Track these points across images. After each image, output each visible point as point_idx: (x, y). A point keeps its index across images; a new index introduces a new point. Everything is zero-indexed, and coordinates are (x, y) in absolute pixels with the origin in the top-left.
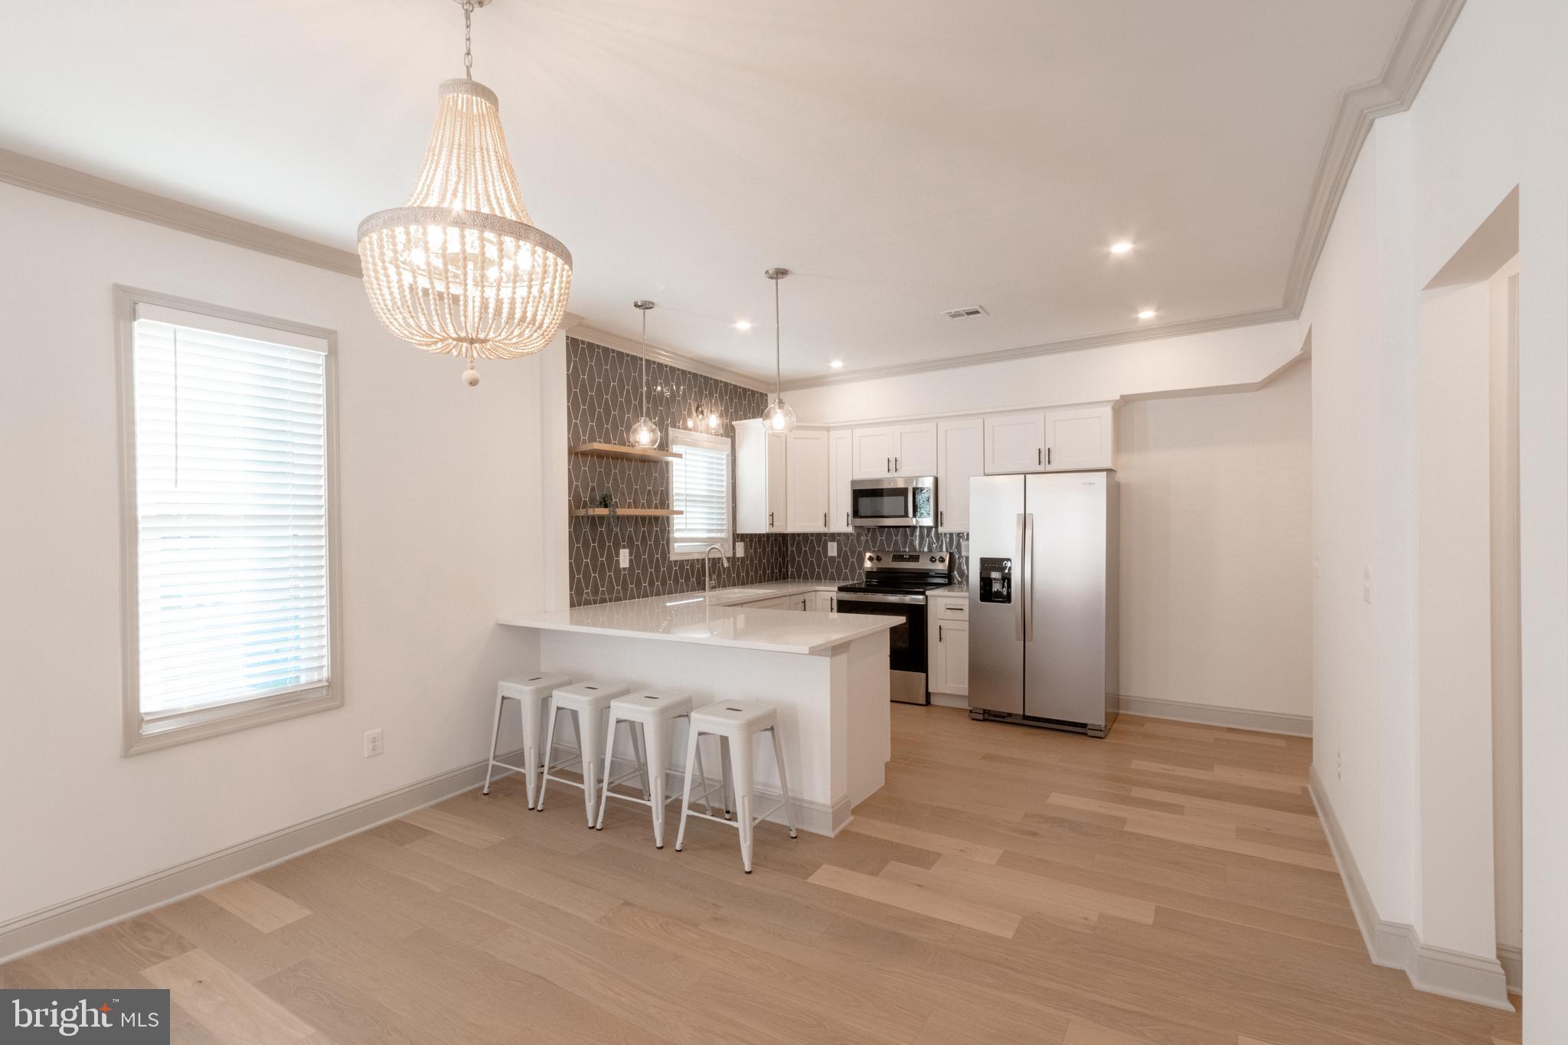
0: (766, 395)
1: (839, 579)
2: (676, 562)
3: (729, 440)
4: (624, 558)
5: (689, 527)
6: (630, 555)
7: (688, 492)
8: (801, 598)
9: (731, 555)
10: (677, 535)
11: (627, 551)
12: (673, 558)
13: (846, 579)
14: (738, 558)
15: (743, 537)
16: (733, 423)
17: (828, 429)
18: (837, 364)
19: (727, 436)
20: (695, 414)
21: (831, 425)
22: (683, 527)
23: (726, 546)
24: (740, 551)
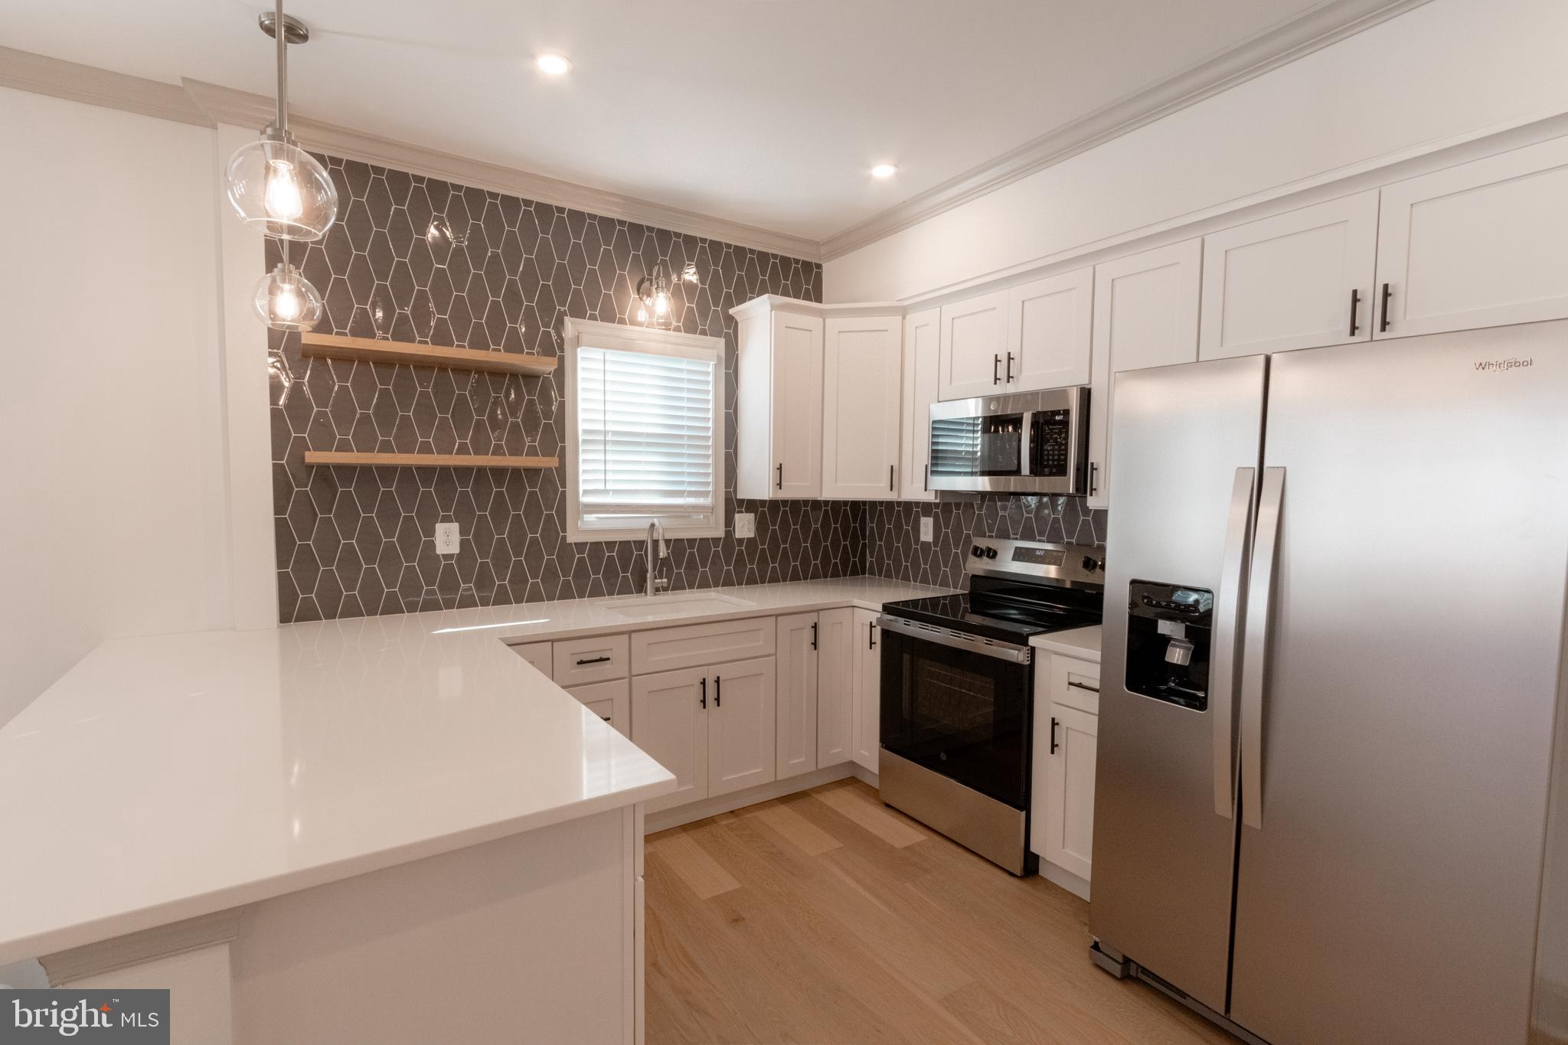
0: (819, 266)
1: (935, 584)
2: (580, 546)
3: (722, 341)
4: (447, 538)
5: (609, 487)
6: (462, 532)
7: (609, 427)
8: (812, 619)
9: (720, 533)
10: (585, 499)
11: (455, 527)
12: (572, 538)
13: (944, 584)
14: (740, 541)
15: (751, 505)
16: (731, 311)
17: (903, 311)
18: (883, 171)
19: (716, 334)
20: (634, 295)
21: (906, 303)
22: (601, 486)
23: (712, 519)
24: (745, 526)
